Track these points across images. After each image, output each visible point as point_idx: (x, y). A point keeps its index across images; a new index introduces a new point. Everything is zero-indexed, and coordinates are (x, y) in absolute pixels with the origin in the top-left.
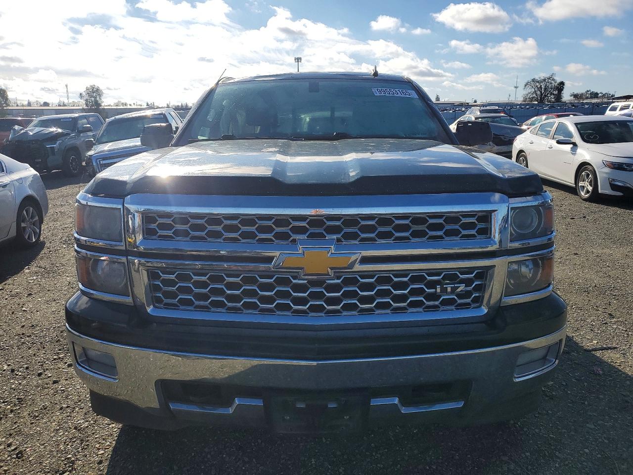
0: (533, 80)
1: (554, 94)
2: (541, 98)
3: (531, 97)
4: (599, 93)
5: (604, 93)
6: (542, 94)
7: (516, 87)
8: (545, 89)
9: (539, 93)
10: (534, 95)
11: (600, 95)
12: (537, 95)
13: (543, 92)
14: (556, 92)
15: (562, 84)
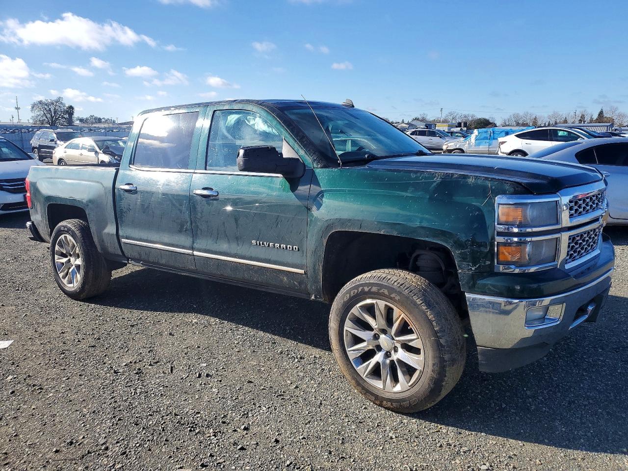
0: (40, 102)
1: (64, 118)
2: (52, 122)
3: (41, 119)
4: (101, 118)
5: (106, 118)
6: (52, 117)
7: (17, 108)
8: (55, 113)
9: (49, 116)
10: (44, 118)
11: (103, 120)
12: (47, 118)
13: (53, 115)
14: (67, 116)
15: (71, 108)
